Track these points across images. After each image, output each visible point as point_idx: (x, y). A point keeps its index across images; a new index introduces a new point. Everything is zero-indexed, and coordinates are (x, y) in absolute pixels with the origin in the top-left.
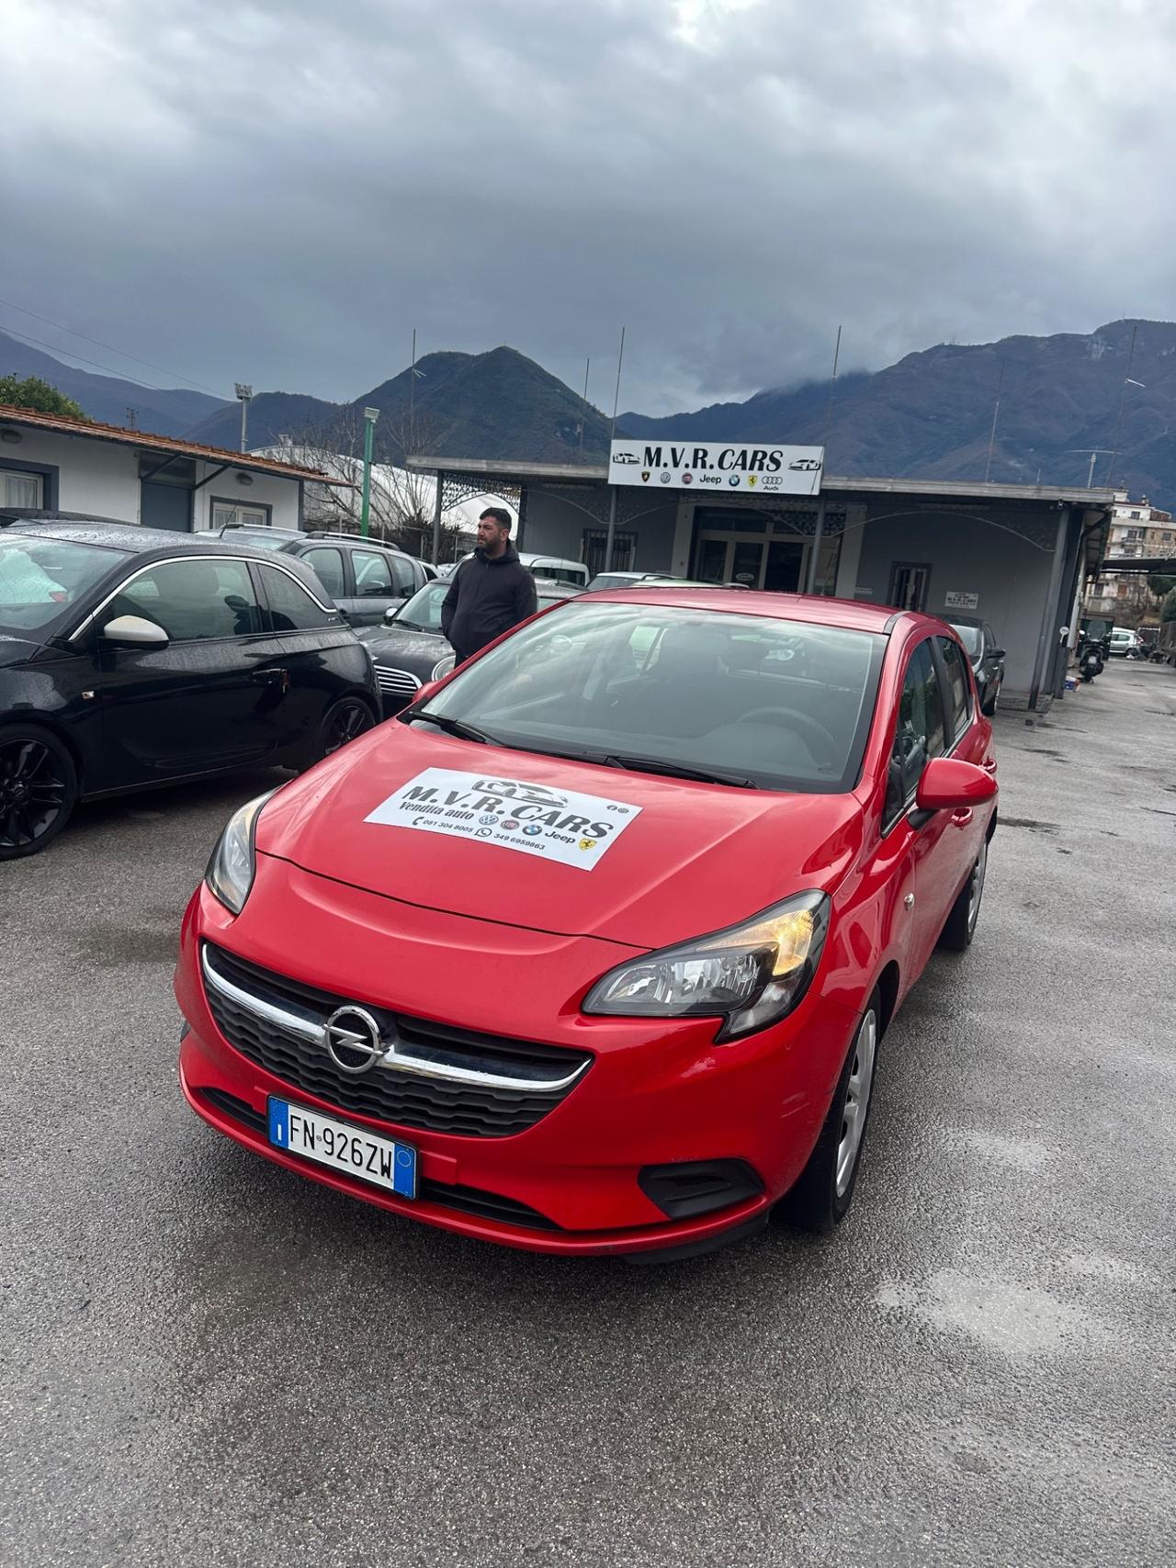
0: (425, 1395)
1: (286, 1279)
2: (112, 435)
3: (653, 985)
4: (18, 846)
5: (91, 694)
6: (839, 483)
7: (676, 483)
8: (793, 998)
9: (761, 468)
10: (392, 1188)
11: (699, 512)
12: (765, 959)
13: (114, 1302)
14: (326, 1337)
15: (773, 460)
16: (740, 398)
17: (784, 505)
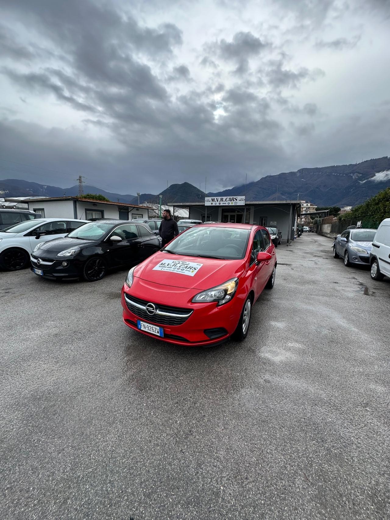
0: (166, 372)
1: (142, 353)
2: (113, 204)
3: (205, 297)
4: (97, 279)
5: (109, 250)
6: (248, 203)
7: (218, 205)
8: (231, 298)
9: (233, 201)
10: (159, 335)
11: (223, 210)
12: (226, 291)
13: (111, 358)
14: (149, 363)
15: (236, 199)
16: (231, 188)
17: (238, 207)
